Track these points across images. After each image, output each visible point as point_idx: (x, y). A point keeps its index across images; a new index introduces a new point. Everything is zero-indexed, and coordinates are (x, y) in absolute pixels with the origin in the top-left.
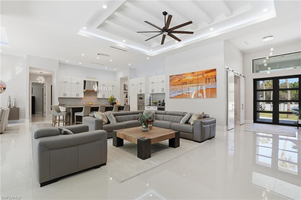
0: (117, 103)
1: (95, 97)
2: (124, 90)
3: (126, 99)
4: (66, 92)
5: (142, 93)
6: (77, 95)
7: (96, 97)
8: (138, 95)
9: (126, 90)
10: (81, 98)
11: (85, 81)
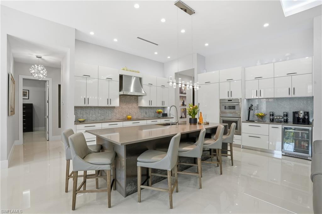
0: (168, 115)
1: (135, 105)
2: (180, 93)
3: (184, 107)
4: (88, 97)
5: (234, 97)
6: (109, 101)
7: (138, 105)
8: (222, 101)
9: (182, 93)
10: (114, 107)
11: (121, 77)
